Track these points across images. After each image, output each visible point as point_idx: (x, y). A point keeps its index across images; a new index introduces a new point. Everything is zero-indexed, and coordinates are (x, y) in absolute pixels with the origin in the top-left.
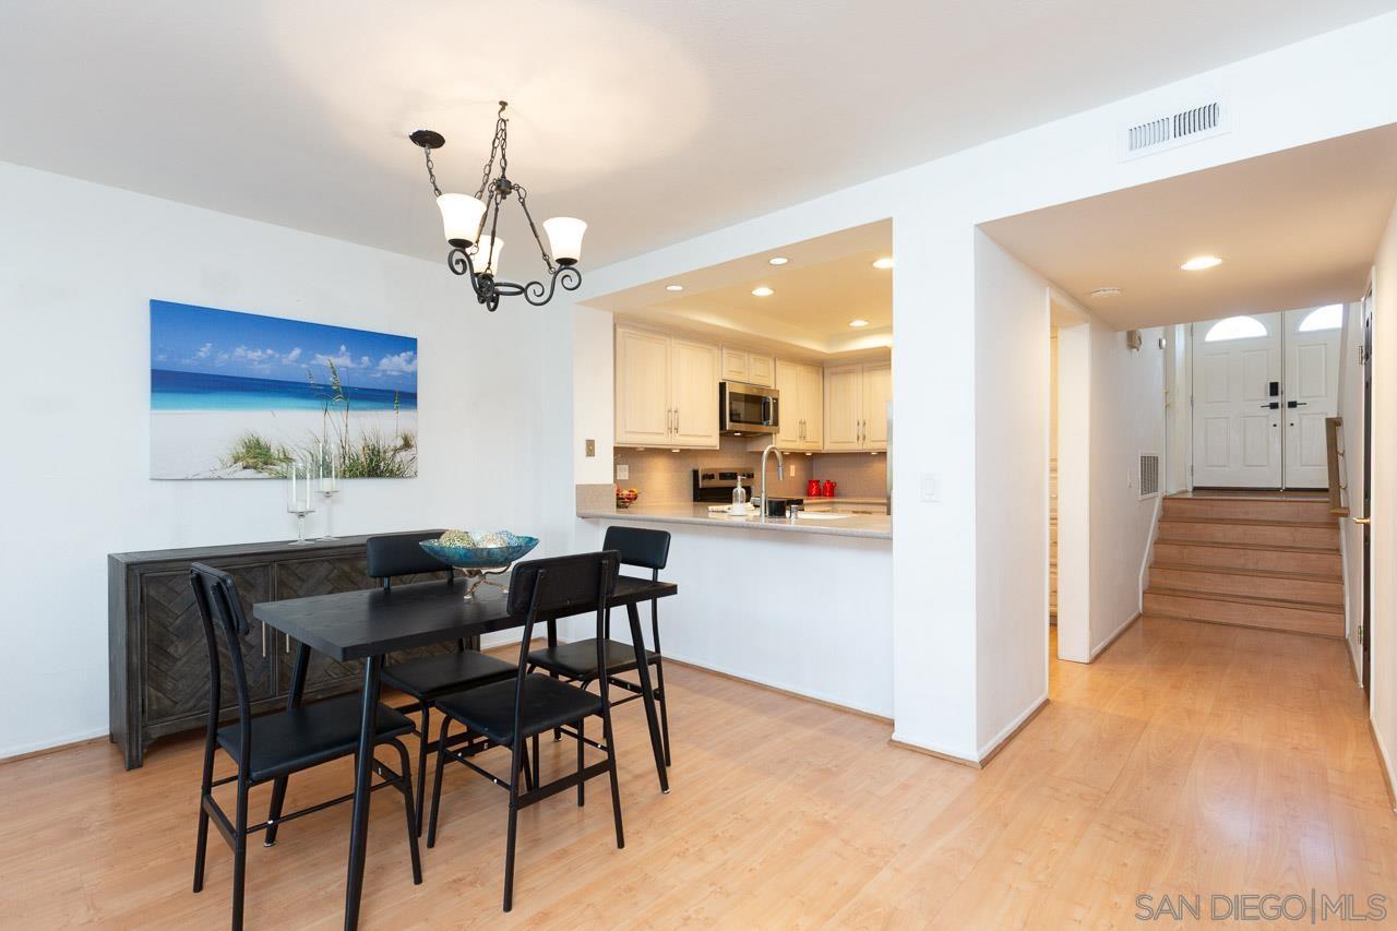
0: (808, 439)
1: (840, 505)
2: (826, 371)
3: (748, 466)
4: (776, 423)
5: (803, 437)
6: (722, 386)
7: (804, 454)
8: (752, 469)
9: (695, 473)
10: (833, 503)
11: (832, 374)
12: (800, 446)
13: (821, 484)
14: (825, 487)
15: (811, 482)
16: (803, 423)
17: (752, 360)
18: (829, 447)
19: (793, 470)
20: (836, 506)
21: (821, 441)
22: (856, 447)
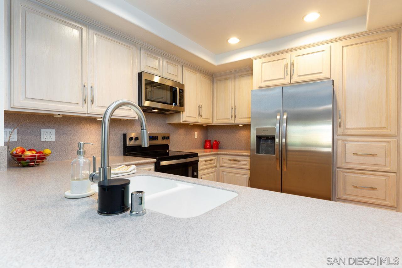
0: (204, 116)
1: (222, 156)
2: (214, 79)
3: (167, 132)
4: (182, 104)
5: (200, 115)
6: (140, 75)
7: (202, 125)
8: (169, 134)
9: (125, 135)
10: (218, 154)
11: (218, 80)
12: (199, 120)
13: (212, 142)
14: (214, 144)
15: (206, 141)
16: (200, 107)
17: (165, 63)
18: (216, 122)
19: (196, 135)
20: (219, 156)
21: (211, 118)
22: (231, 121)
